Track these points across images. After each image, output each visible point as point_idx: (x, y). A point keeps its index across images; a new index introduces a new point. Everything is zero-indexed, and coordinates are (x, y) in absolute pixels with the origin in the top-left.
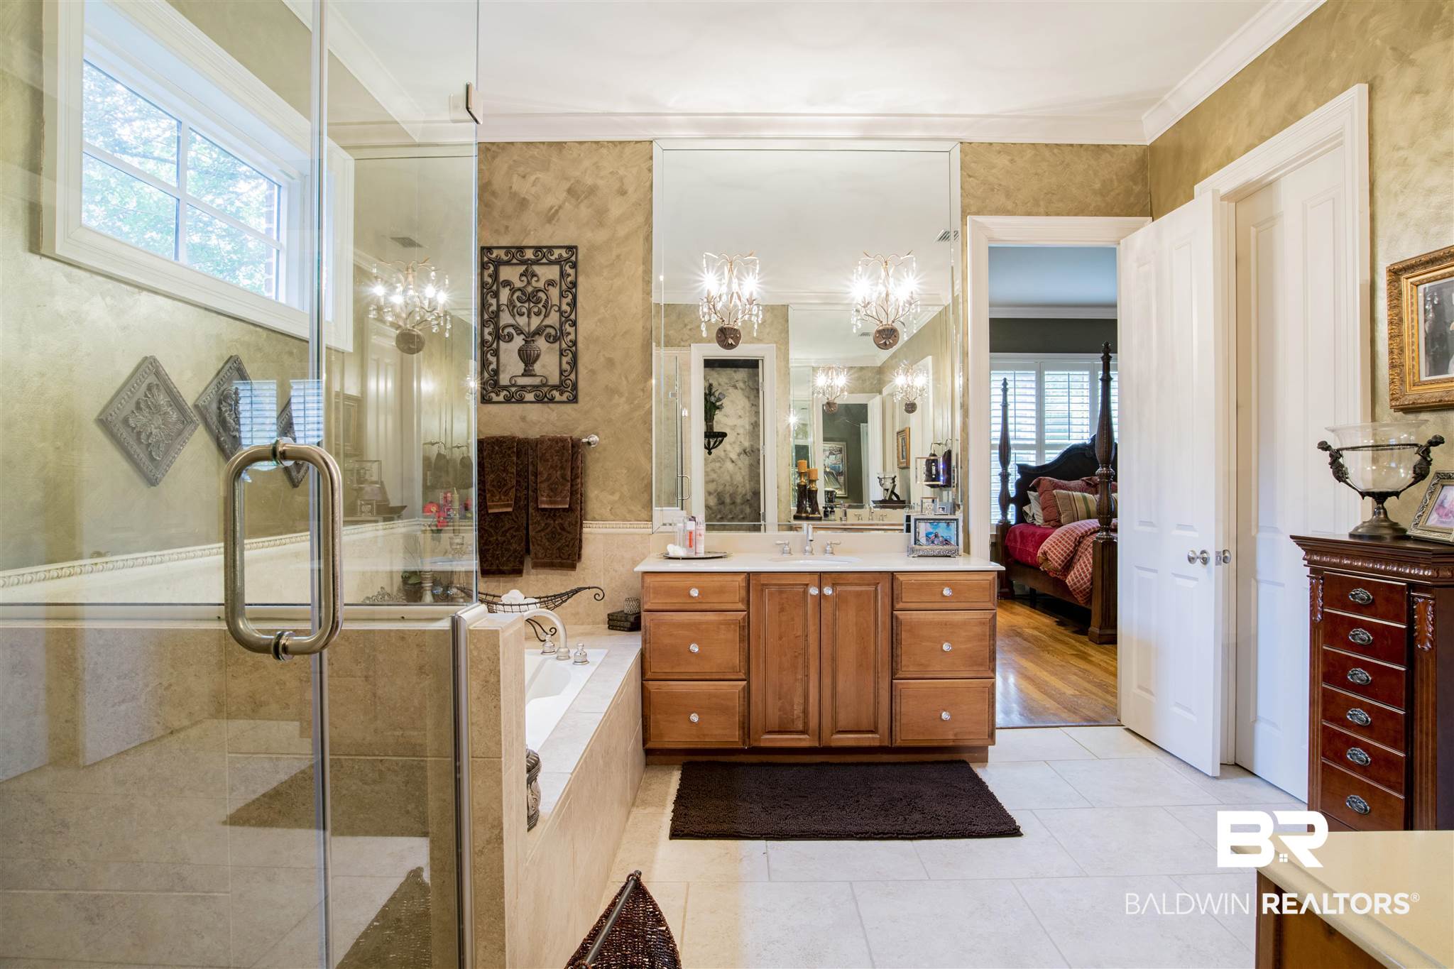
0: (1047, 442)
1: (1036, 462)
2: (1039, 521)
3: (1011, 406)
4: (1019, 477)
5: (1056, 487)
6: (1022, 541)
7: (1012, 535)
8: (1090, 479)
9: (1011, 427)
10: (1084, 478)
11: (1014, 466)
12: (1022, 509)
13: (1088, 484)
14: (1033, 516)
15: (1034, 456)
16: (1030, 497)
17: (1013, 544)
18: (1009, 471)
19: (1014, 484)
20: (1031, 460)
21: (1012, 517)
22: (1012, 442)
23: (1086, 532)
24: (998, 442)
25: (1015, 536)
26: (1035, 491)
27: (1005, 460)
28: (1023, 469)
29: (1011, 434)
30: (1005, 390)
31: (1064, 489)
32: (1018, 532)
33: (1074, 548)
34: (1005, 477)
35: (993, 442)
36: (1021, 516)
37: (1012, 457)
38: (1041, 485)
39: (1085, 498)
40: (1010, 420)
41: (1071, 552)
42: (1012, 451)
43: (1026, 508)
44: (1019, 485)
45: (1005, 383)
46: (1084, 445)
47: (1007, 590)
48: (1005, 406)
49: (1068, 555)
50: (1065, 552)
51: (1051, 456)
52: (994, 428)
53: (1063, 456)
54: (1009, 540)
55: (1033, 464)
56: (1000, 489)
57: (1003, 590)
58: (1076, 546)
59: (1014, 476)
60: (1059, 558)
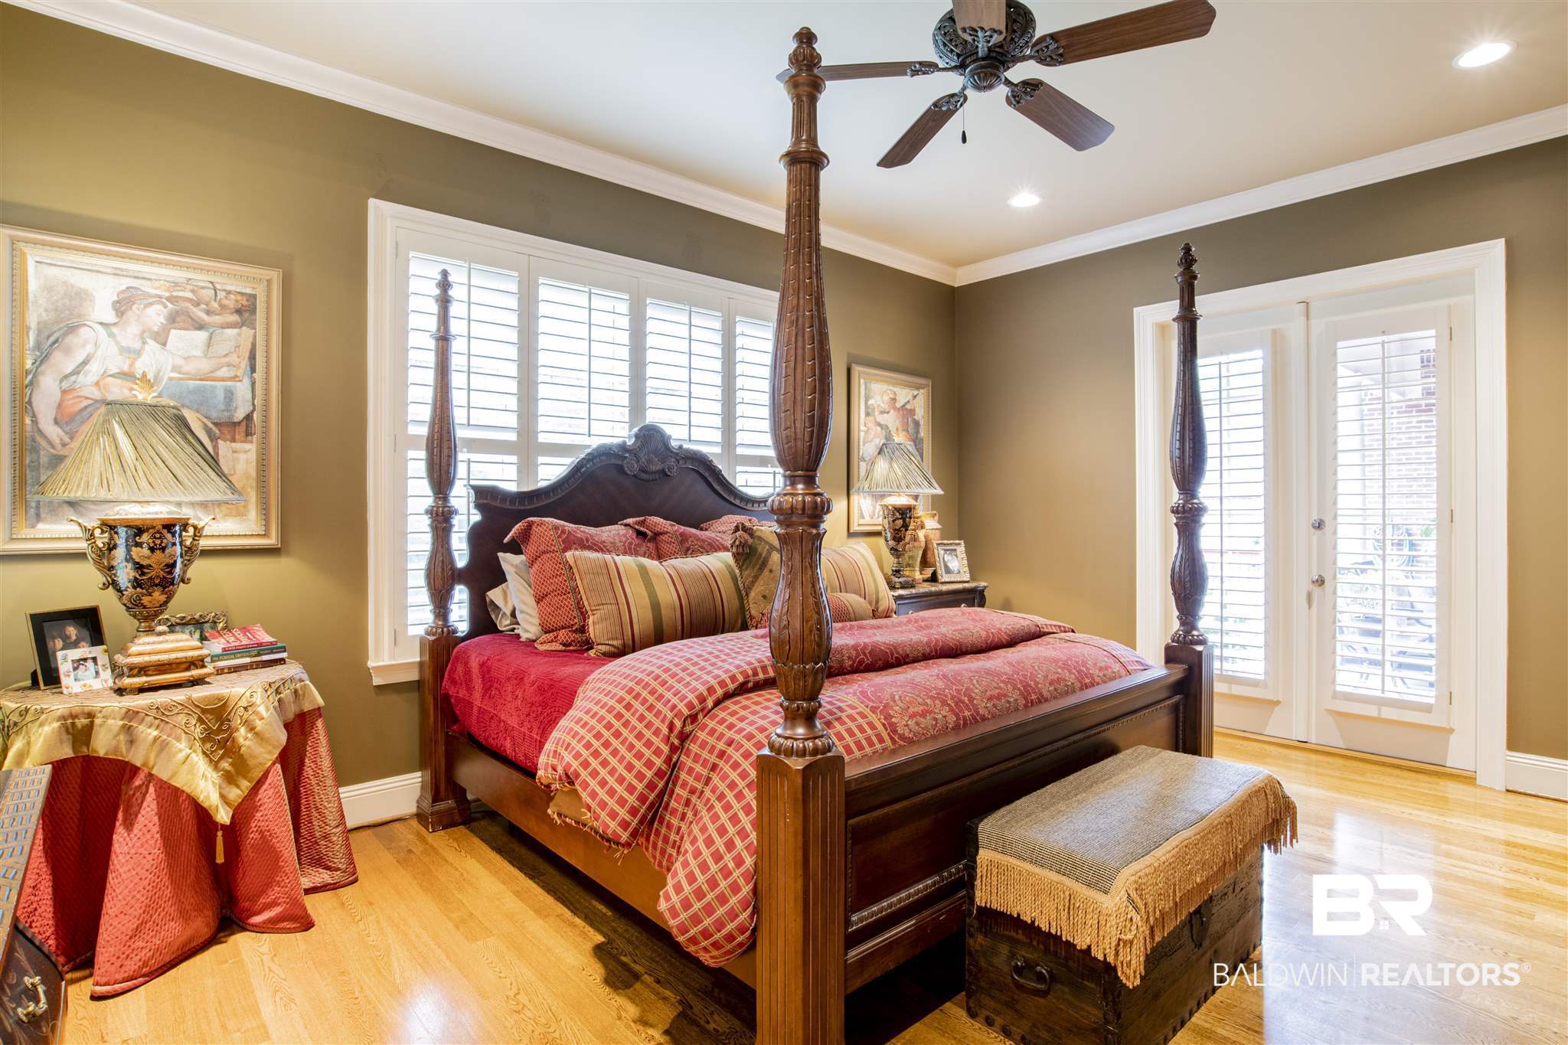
0: (542, 438)
1: (519, 481)
2: (529, 627)
3: (457, 345)
4: (476, 517)
5: (570, 543)
6: (487, 690)
7: (460, 669)
8: (642, 523)
9: (458, 397)
10: (630, 521)
11: (464, 492)
12: (483, 597)
13: (639, 533)
14: (513, 614)
15: (514, 468)
16: (505, 566)
17: (463, 693)
18: (454, 502)
19: (464, 535)
20: (505, 476)
21: (460, 616)
22: (461, 433)
23: (702, 699)
24: (423, 431)
25: (468, 672)
26: (518, 551)
27: (441, 478)
28: (486, 497)
29: (459, 415)
30: (444, 301)
31: (589, 548)
32: (474, 663)
33: (668, 760)
34: (441, 519)
35: (413, 430)
36: (484, 621)
37: (461, 470)
38: (534, 538)
39: (644, 572)
40: (457, 380)
41: (660, 774)
42: (462, 456)
43: (494, 595)
44: (476, 536)
45: (445, 285)
46: (623, 447)
47: (451, 803)
48: (444, 339)
49: (651, 786)
50: (640, 776)
51: (550, 471)
52: (414, 393)
53: (576, 470)
54: (453, 682)
55: (512, 487)
56: (428, 547)
57: (442, 806)
58: (674, 749)
59: (466, 516)
60: (622, 802)
